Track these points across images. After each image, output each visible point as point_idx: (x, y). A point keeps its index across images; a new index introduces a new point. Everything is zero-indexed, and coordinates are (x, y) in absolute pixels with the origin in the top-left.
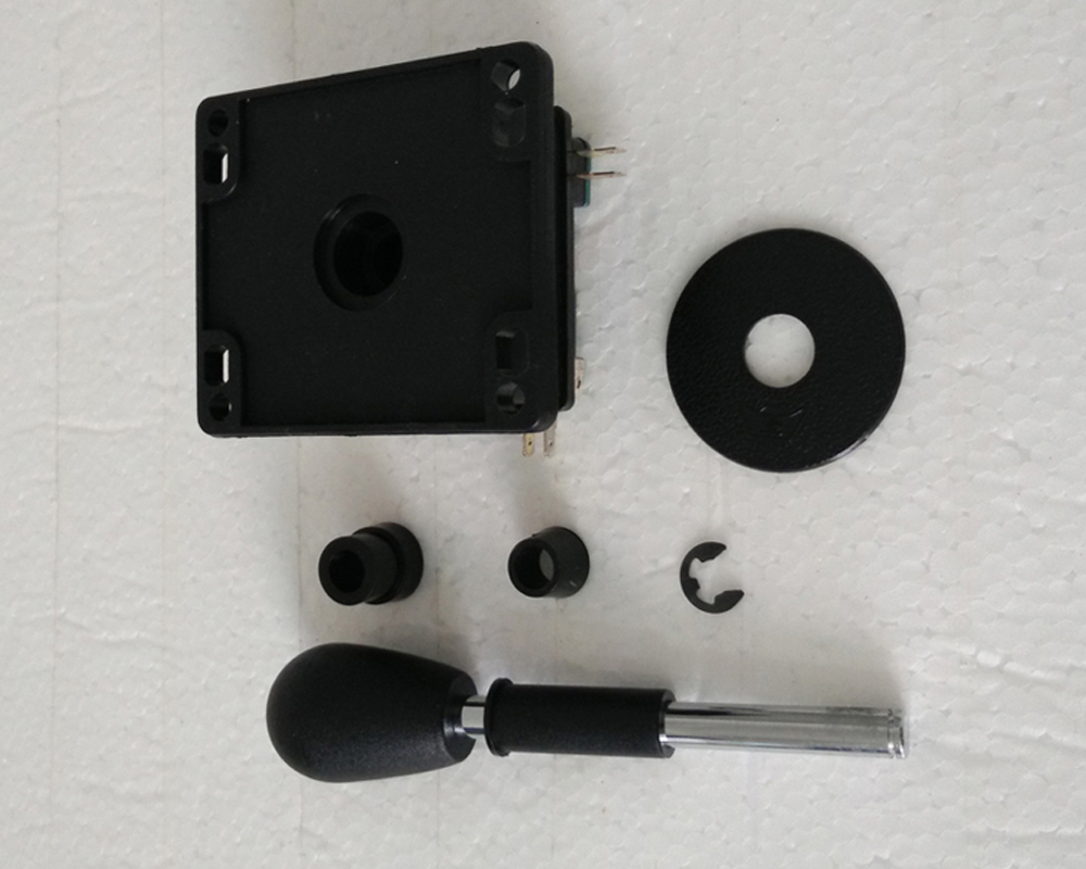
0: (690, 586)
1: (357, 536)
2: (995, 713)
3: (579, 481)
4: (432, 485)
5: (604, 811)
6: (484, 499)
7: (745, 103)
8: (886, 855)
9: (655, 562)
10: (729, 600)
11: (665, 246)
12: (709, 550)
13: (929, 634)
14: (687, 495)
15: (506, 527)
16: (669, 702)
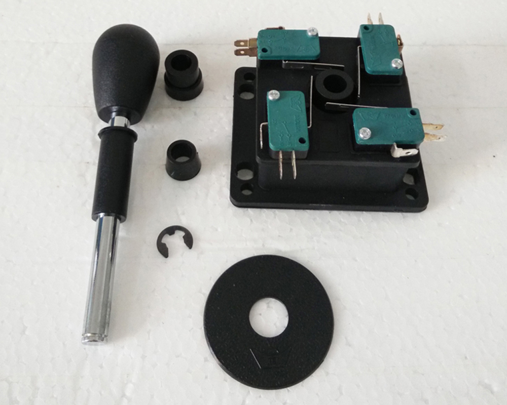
0: (171, 231)
1: (198, 70)
2: (101, 393)
3: (224, 176)
4: (222, 106)
5: (58, 187)
6: (215, 131)
7: (416, 261)
8: (27, 333)
9: (183, 214)
10: (163, 250)
11: (342, 220)
12: (189, 240)
13: (143, 357)
14: (217, 230)
15: (201, 141)
16: (120, 219)
